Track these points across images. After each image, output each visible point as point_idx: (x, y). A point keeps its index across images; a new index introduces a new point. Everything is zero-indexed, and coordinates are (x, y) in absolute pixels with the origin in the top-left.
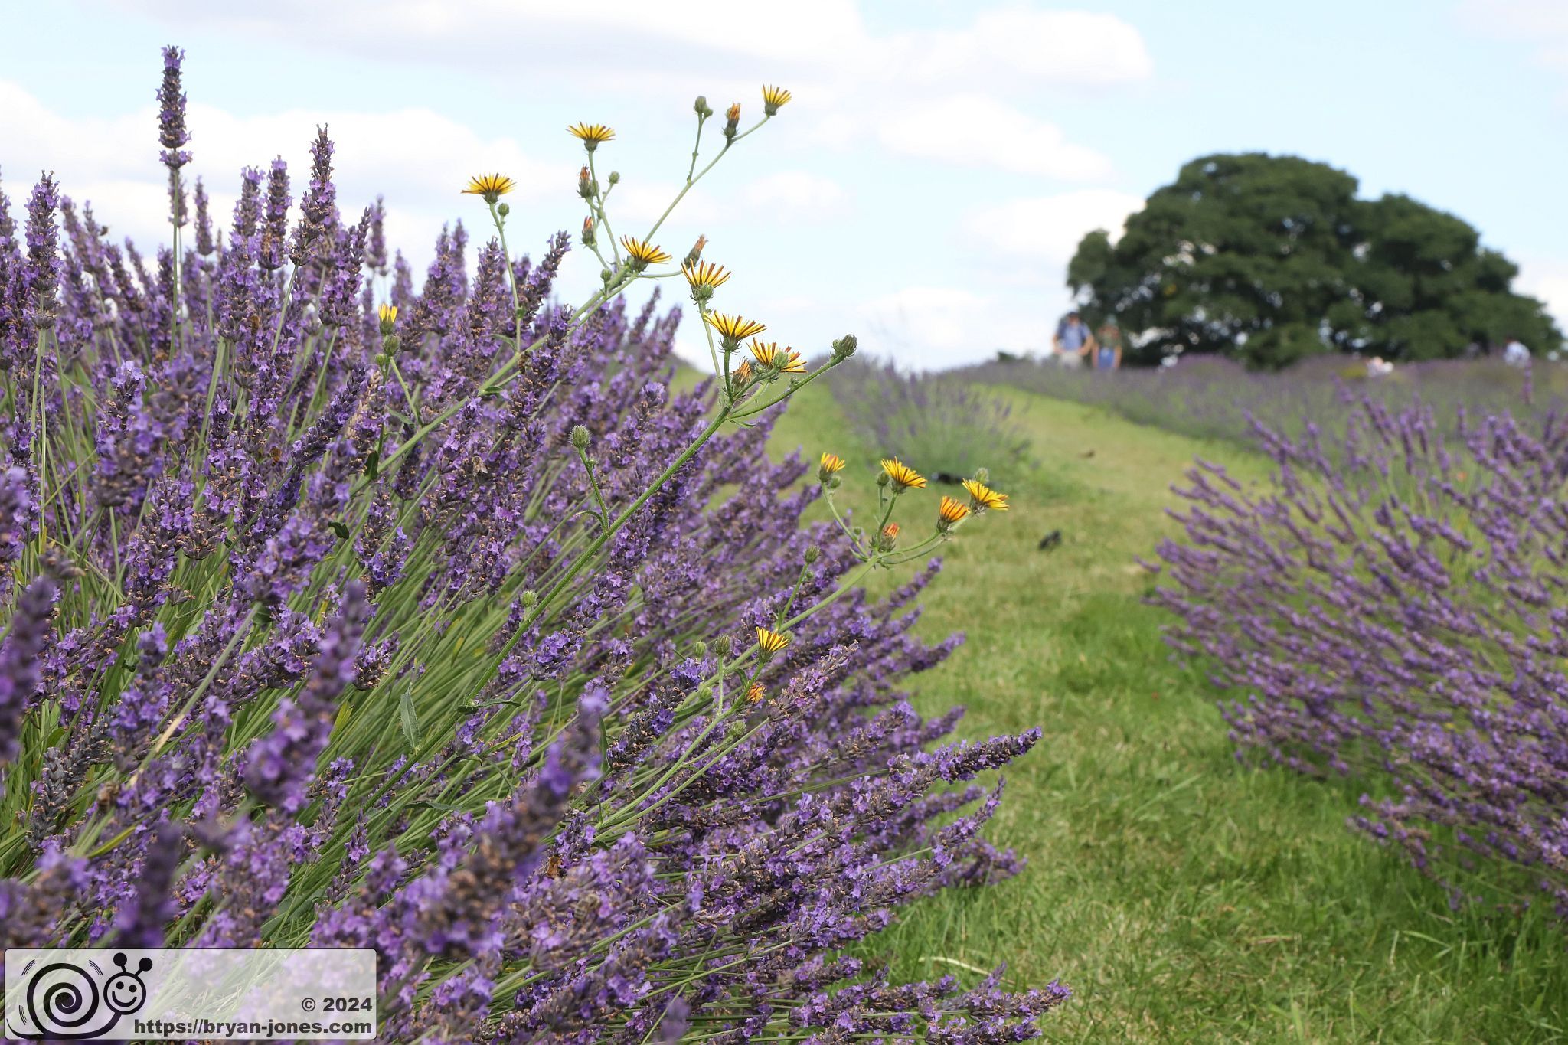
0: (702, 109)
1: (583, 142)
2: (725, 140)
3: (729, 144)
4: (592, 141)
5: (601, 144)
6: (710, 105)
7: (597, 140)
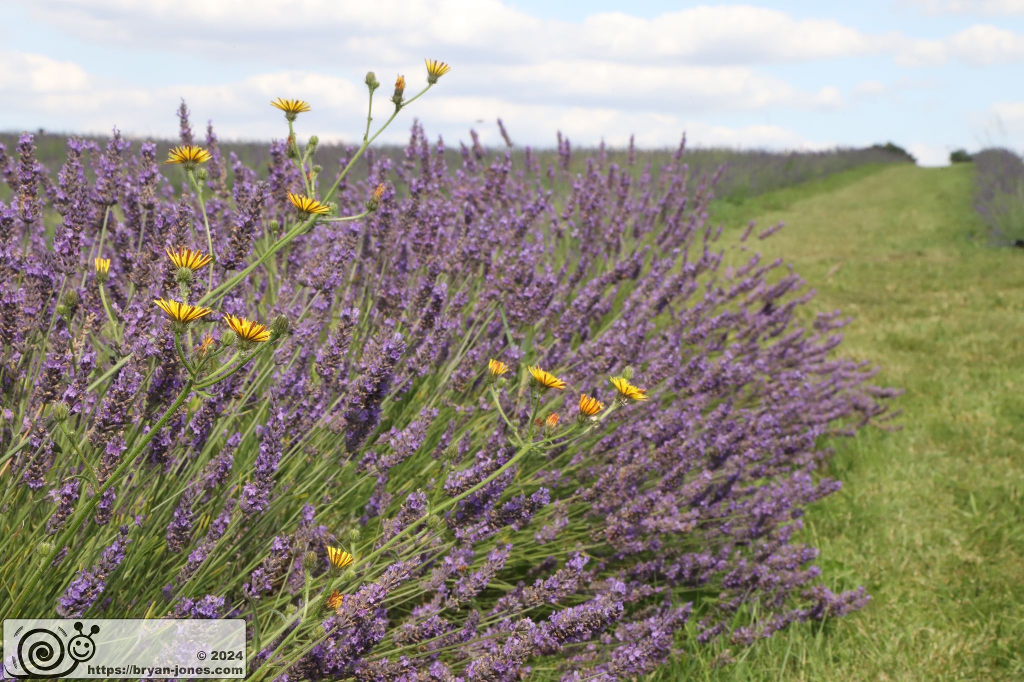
0: (372, 84)
1: (284, 113)
2: (393, 106)
3: (397, 110)
4: (292, 113)
5: (299, 115)
6: (378, 79)
7: (296, 111)
